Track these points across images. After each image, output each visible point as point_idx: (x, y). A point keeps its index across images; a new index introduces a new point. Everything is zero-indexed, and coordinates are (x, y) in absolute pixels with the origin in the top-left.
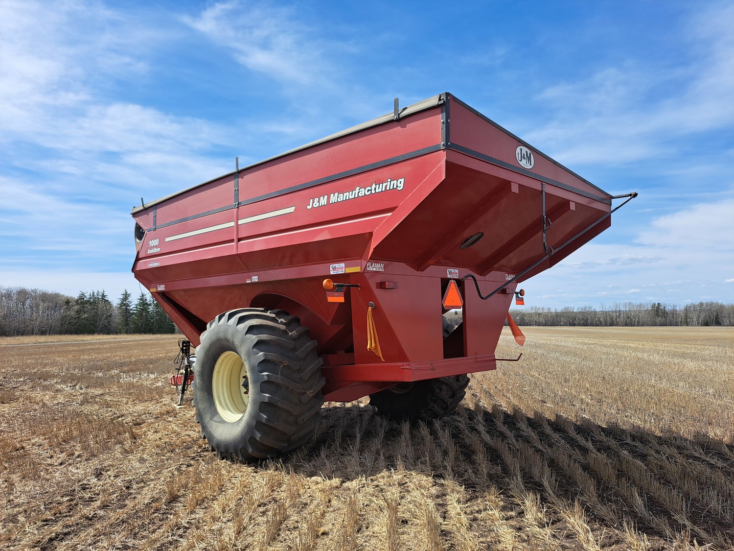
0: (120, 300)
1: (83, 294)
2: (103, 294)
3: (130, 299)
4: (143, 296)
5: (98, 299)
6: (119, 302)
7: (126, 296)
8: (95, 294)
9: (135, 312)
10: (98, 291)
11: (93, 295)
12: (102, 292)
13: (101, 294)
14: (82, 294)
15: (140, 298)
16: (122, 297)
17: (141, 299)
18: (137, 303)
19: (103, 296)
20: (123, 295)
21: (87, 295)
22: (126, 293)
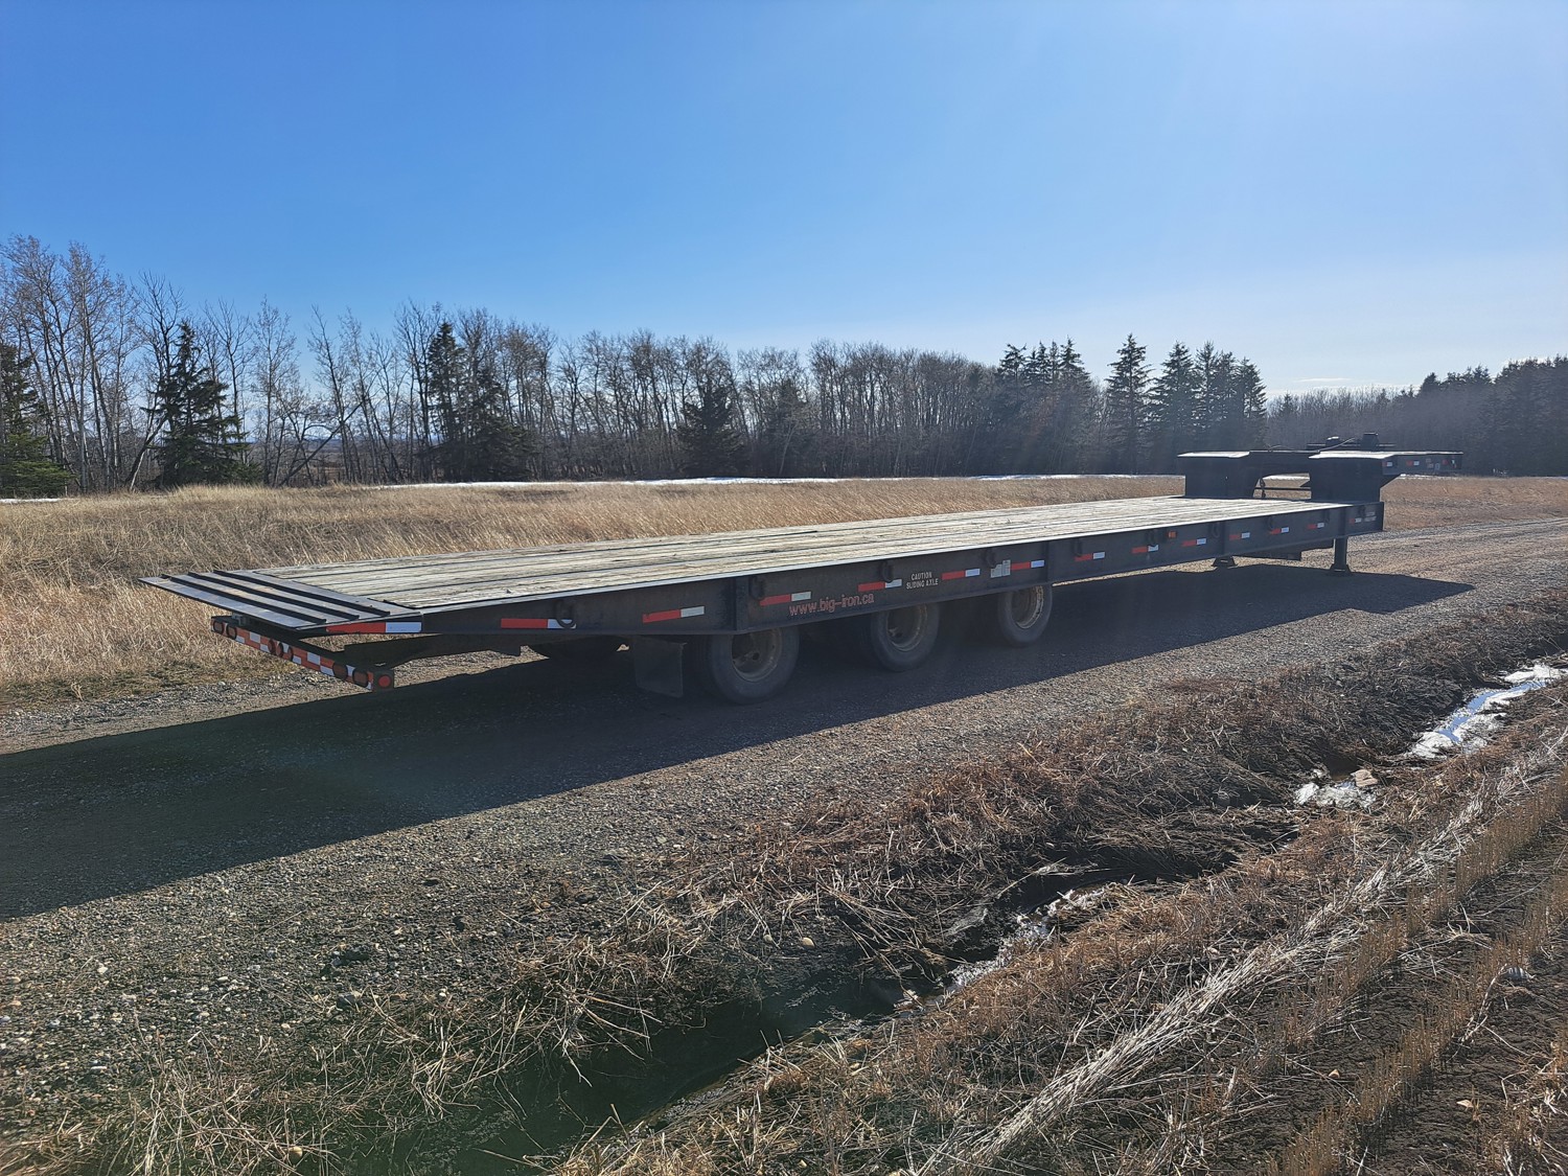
0: (1113, 368)
1: (1015, 353)
2: (1069, 351)
3: (1141, 364)
4: (1179, 353)
5: (1055, 365)
6: (1112, 373)
7: (1132, 355)
8: (1047, 352)
9: (1154, 402)
10: (1054, 344)
11: (1042, 356)
12: (1066, 344)
13: (1061, 351)
14: (1011, 354)
15: (1169, 359)
16: (1119, 358)
17: (1171, 364)
18: (1160, 375)
19: (1069, 356)
20: (1124, 351)
21: (1027, 354)
22: (1132, 344)
